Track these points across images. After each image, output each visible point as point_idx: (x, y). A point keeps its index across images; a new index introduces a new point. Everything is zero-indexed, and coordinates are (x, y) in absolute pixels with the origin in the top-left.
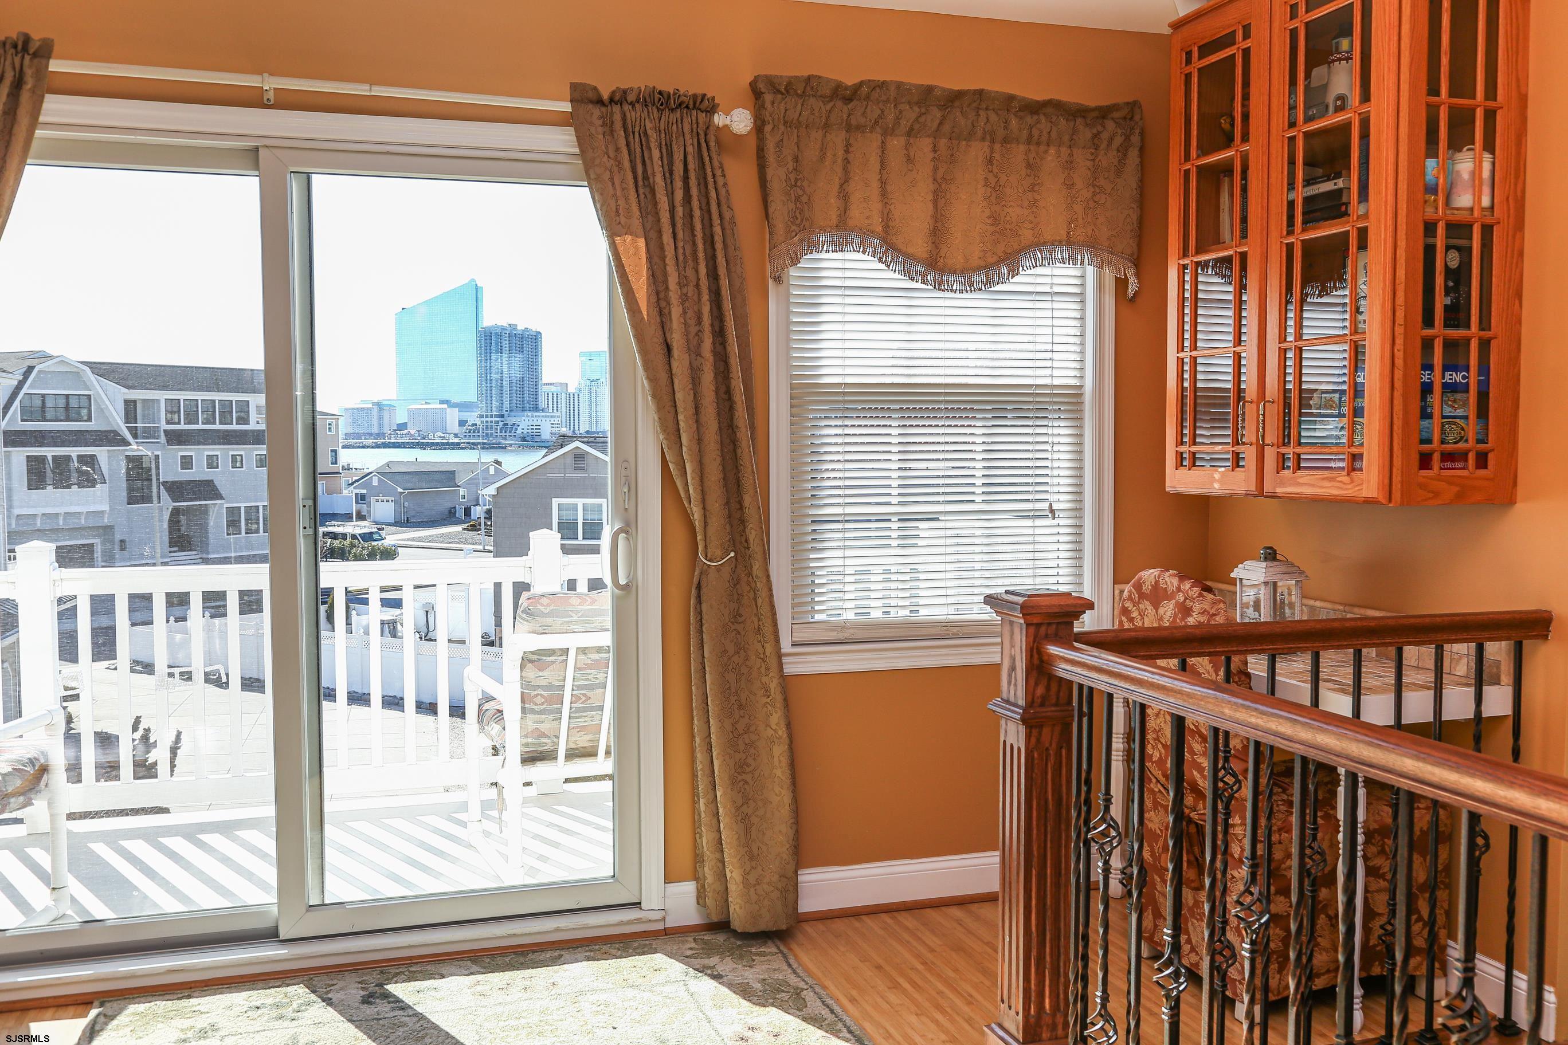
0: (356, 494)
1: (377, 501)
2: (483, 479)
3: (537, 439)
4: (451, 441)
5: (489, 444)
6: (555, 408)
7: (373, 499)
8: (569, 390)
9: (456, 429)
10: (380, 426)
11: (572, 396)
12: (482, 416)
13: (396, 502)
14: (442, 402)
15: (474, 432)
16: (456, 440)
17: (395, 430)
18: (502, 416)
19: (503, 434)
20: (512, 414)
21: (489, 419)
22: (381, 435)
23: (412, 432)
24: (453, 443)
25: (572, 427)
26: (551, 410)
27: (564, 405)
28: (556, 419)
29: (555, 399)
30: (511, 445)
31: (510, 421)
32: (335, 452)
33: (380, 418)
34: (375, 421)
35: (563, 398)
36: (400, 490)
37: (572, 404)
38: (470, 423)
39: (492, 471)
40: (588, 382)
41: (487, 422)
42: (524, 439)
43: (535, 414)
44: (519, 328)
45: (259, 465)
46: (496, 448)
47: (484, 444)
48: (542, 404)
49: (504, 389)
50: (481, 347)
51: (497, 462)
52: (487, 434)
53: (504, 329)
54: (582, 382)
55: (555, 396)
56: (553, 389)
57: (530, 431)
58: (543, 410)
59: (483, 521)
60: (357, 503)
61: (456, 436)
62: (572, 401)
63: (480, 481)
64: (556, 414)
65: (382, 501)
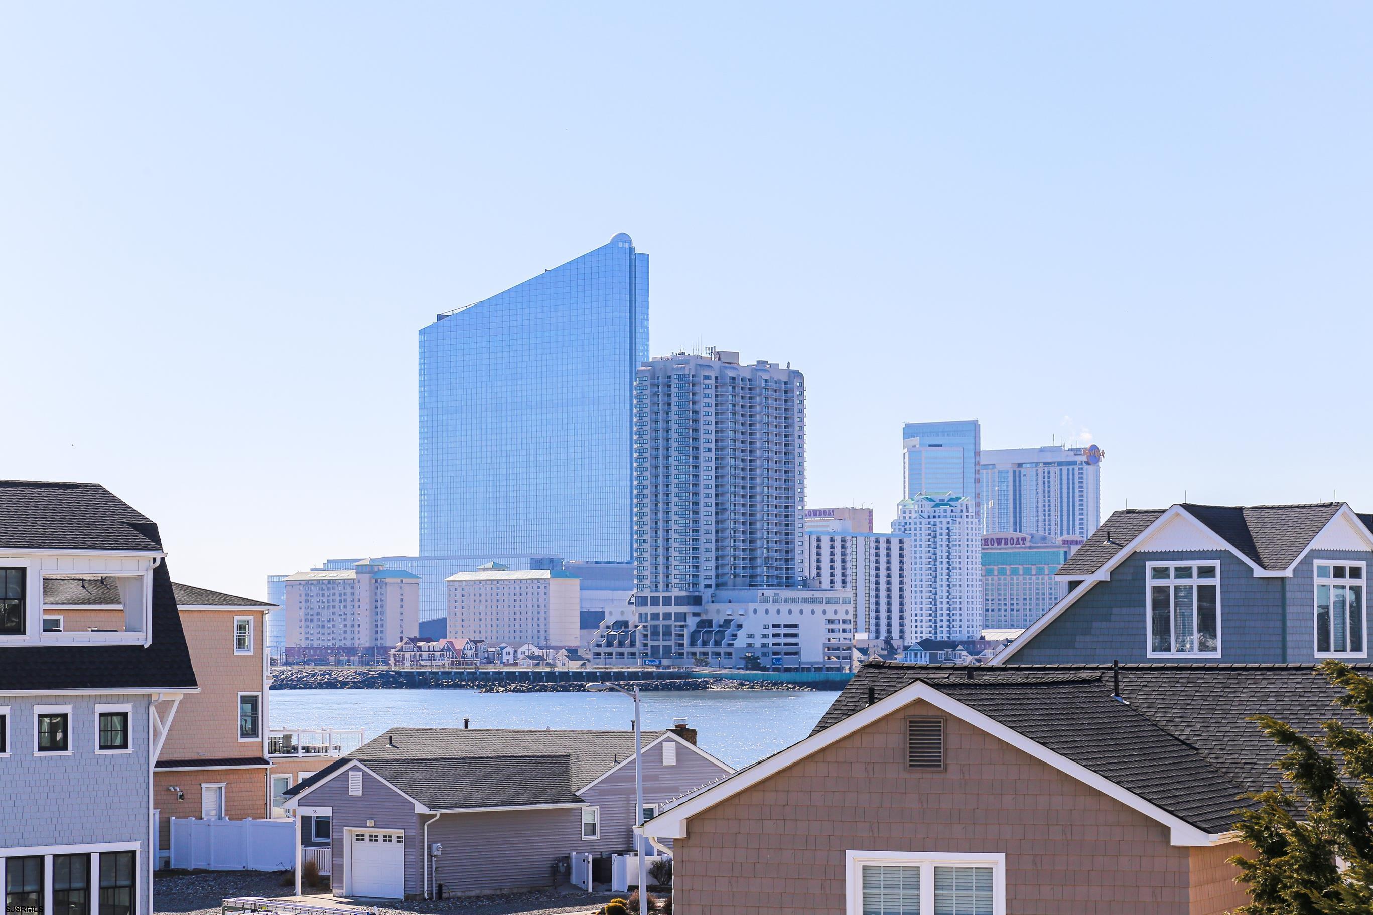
0: (306, 820)
1: (360, 838)
2: (646, 778)
3: (789, 662)
4: (559, 668)
5: (660, 676)
6: (838, 579)
7: (348, 834)
8: (876, 530)
9: (574, 635)
10: (377, 629)
11: (883, 545)
12: (642, 602)
13: (409, 842)
14: (537, 564)
15: (621, 644)
16: (574, 666)
17: (414, 640)
18: (697, 601)
19: (698, 649)
20: (724, 594)
21: (661, 609)
22: (376, 652)
23: (459, 644)
24: (564, 676)
25: (883, 628)
26: (826, 584)
27: (861, 564)
28: (841, 609)
29: (838, 551)
30: (718, 679)
31: (717, 613)
32: (253, 702)
33: (377, 608)
34: (364, 618)
35: (861, 550)
36: (420, 808)
37: (883, 566)
38: (610, 620)
39: (669, 757)
40: (928, 507)
41: (655, 616)
42: (752, 663)
43: (785, 594)
44: (744, 361)
45: (46, 743)
46: (679, 688)
47: (647, 675)
48: (804, 567)
49: (702, 528)
50: (641, 416)
51: (683, 731)
52: (655, 649)
53: (701, 364)
54: (913, 507)
55: (838, 544)
56: (833, 525)
57: (771, 640)
58: (805, 584)
59: (643, 896)
60: (306, 842)
61: (573, 654)
62: (883, 559)
63: (638, 785)
64: (840, 593)
65: (374, 838)
